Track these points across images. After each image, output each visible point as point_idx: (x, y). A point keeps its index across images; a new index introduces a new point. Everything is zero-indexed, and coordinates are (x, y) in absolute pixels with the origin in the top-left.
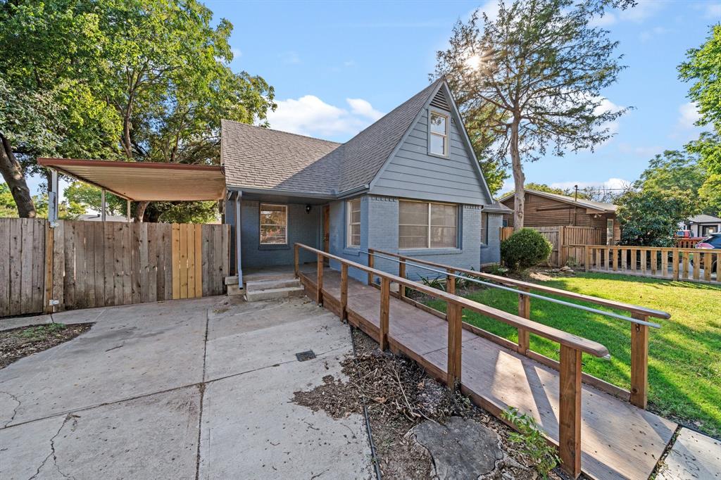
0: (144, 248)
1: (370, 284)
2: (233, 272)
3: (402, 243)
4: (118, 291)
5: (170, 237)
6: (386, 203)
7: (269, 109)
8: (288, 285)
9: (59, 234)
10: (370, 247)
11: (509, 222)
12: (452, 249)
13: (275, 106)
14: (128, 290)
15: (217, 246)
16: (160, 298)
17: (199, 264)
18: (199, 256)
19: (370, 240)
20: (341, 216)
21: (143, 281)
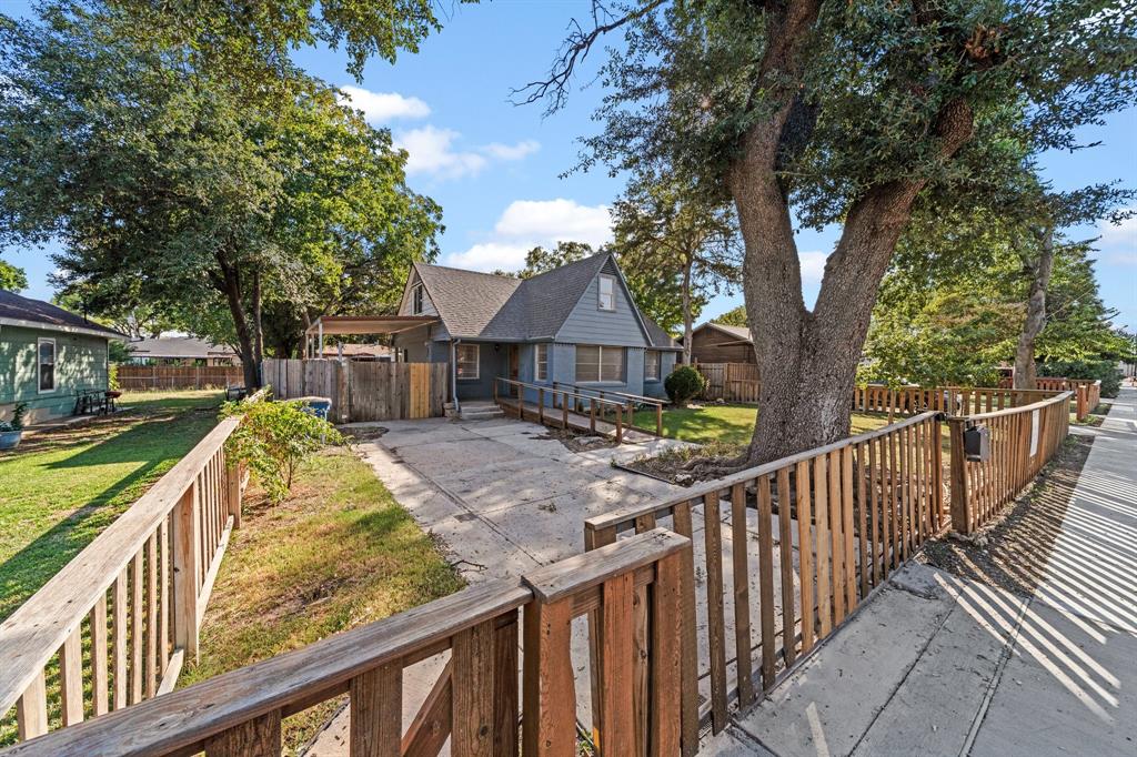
0: (394, 380)
1: (555, 407)
2: (449, 399)
3: (578, 377)
4: (378, 411)
5: (409, 372)
6: (566, 348)
7: (437, 233)
8: (491, 410)
9: (346, 371)
10: (555, 380)
11: (680, 360)
12: (619, 382)
13: (443, 228)
14: (384, 411)
15: (438, 379)
16: (403, 417)
17: (427, 393)
18: (427, 387)
19: (555, 375)
20: (530, 356)
21: (392, 405)
